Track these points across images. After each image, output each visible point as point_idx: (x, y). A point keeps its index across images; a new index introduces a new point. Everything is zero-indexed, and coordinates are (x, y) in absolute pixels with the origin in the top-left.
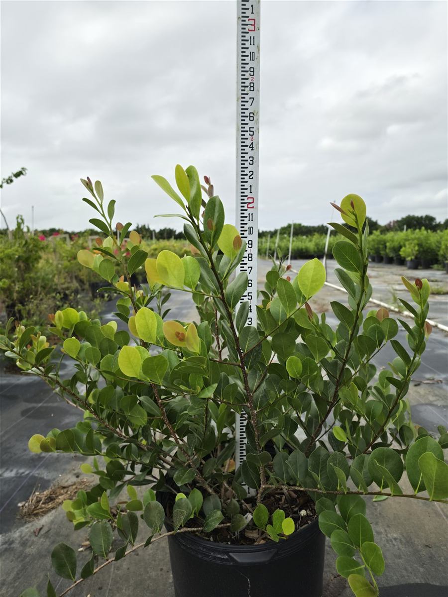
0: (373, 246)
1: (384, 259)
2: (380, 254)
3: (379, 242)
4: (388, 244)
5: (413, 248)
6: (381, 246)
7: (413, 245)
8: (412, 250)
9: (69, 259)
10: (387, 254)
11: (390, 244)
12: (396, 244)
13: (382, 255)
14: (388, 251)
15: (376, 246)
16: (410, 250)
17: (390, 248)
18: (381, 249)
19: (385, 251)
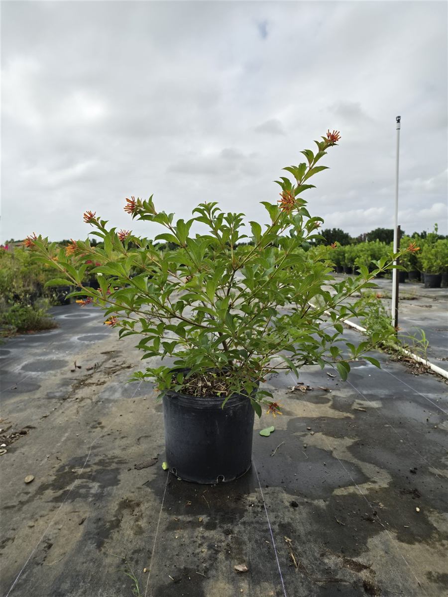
0: (334, 257)
1: (344, 269)
2: (341, 264)
3: (339, 254)
4: (346, 255)
5: (366, 258)
6: (341, 257)
7: (366, 255)
8: (365, 261)
9: (26, 265)
10: (346, 265)
11: (349, 256)
12: (353, 254)
13: (342, 265)
14: (346, 261)
15: (336, 257)
16: (363, 260)
17: (348, 259)
18: (341, 260)
19: (344, 261)
